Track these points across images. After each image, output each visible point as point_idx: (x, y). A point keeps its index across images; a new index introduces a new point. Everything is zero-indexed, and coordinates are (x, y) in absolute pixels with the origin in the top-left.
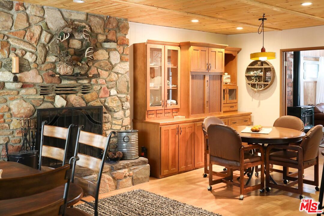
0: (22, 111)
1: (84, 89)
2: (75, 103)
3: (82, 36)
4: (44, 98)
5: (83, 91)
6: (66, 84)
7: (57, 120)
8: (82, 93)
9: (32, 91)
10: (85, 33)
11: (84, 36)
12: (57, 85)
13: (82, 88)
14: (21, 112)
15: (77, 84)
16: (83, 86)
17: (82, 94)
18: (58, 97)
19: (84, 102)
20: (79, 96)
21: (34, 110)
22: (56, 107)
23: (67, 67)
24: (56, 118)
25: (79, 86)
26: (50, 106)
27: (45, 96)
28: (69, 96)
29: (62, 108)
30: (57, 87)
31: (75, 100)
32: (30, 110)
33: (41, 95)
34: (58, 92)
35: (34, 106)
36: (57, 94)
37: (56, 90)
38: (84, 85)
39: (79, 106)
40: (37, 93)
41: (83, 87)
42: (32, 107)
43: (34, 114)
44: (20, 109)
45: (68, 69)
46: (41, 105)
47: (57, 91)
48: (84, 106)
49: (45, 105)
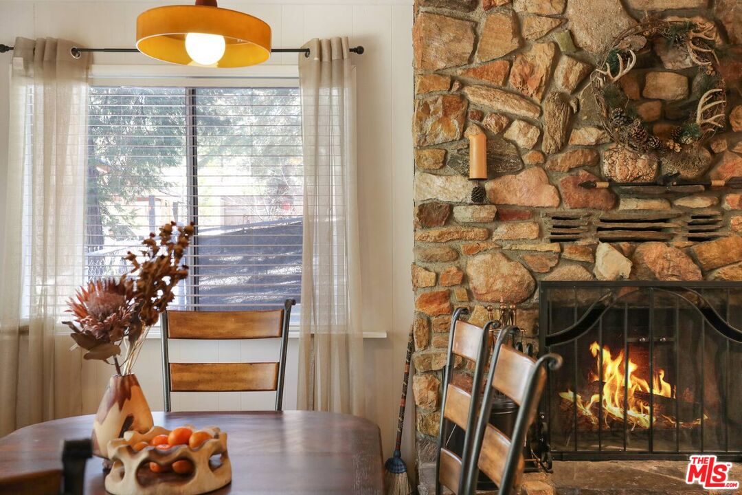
0: (499, 285)
1: (694, 228)
2: (663, 269)
3: (688, 61)
4: (562, 250)
5: (690, 231)
6: (635, 211)
7: (600, 318)
8: (690, 239)
9: (526, 229)
10: (695, 48)
11: (693, 57)
12: (602, 214)
13: (689, 224)
14: (495, 288)
15: (674, 211)
16: (693, 217)
17: (690, 243)
18: (604, 248)
19: (693, 266)
20: (678, 248)
21: (533, 284)
22: (598, 277)
23: (635, 159)
24: (598, 310)
25: (679, 216)
26: (580, 274)
27: (567, 246)
28: (641, 248)
29: (618, 283)
30: (603, 221)
31: (661, 261)
32: (520, 284)
33: (553, 241)
34: (605, 234)
35: (531, 272)
36: (603, 240)
37: (600, 229)
38: (697, 213)
39: (675, 279)
40: (540, 235)
41: (691, 220)
42: (528, 277)
43: (531, 296)
44: (491, 280)
45: (640, 163)
46: (552, 269)
47: (604, 232)
48: (696, 279)
49: (565, 273)
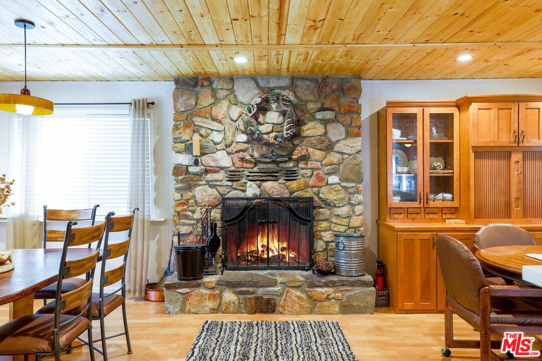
0: (206, 199)
1: (287, 175)
2: (273, 192)
4: (233, 185)
5: (286, 177)
6: (263, 168)
7: (247, 212)
8: (286, 180)
9: (221, 175)
12: (249, 170)
13: (285, 174)
14: (205, 200)
15: (279, 169)
16: (287, 171)
17: (286, 182)
18: (250, 184)
19: (286, 191)
20: (281, 183)
21: (221, 199)
22: (247, 196)
24: (246, 208)
25: (281, 170)
26: (240, 194)
27: (234, 183)
28: (265, 184)
29: (255, 197)
30: (250, 172)
31: (272, 189)
32: (215, 198)
33: (229, 181)
34: (251, 178)
35: (220, 194)
36: (250, 181)
37: (249, 176)
39: (278, 196)
40: (224, 179)
41: (285, 172)
42: (219, 195)
44: (203, 197)
45: (264, 149)
46: (228, 192)
48: (286, 196)
49: (233, 194)
